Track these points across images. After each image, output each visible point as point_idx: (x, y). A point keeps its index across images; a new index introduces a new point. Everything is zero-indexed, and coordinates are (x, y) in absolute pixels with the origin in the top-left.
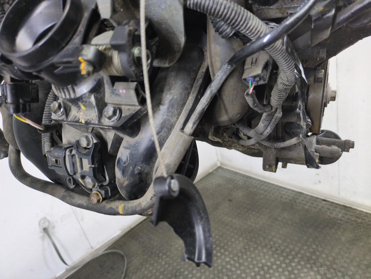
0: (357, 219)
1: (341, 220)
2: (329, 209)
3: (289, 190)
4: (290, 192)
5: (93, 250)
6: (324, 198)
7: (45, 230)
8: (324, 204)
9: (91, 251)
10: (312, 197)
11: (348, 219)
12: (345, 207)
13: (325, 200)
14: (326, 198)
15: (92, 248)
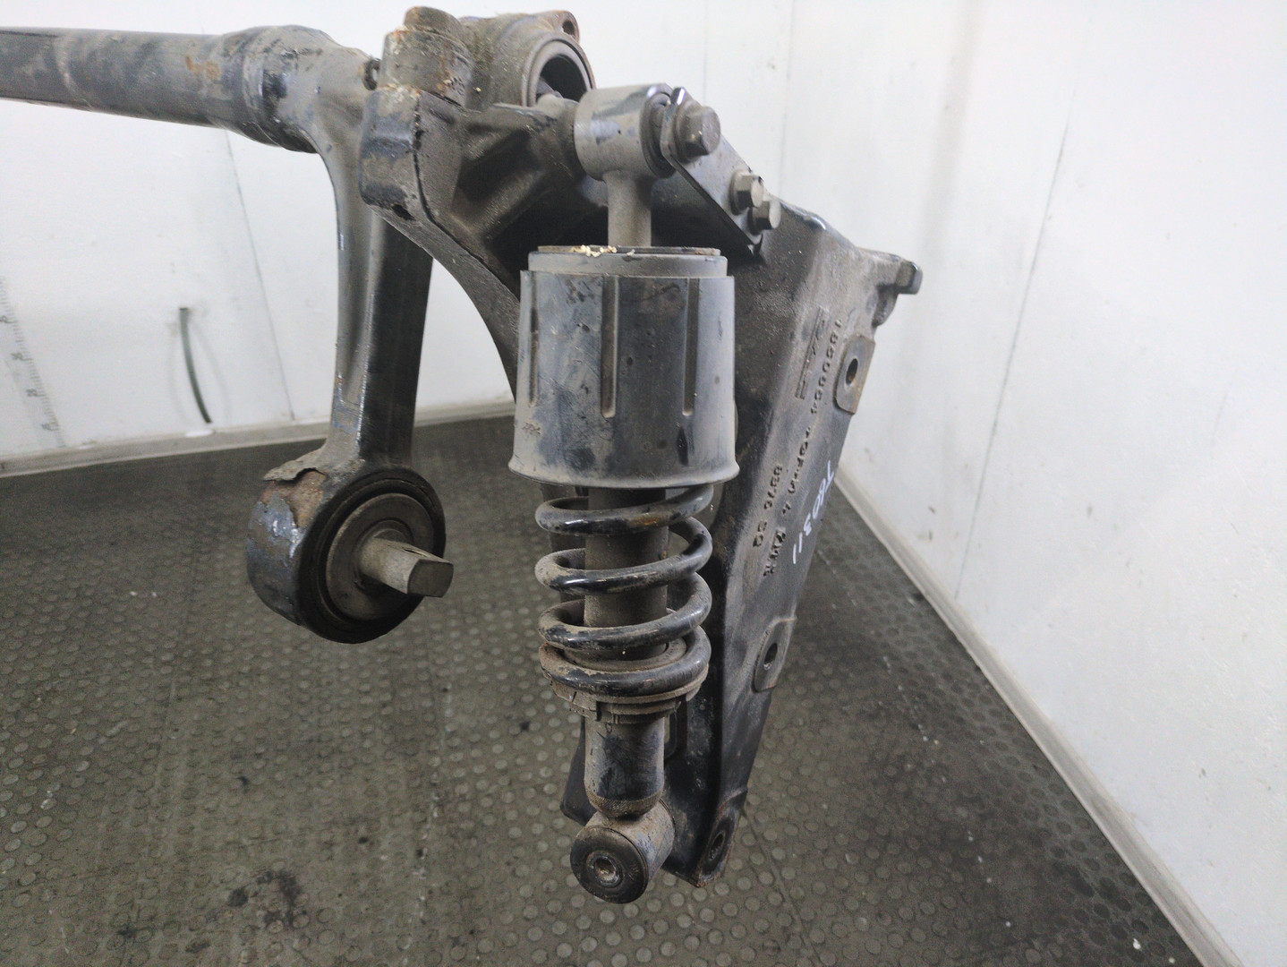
0: (942, 680)
1: (894, 658)
2: (905, 620)
3: (864, 527)
4: (858, 532)
5: (294, 423)
6: (923, 591)
7: (184, 313)
8: (906, 604)
9: (285, 421)
10: (900, 571)
11: (919, 667)
12: (952, 638)
13: (919, 597)
14: (928, 593)
15: (292, 415)
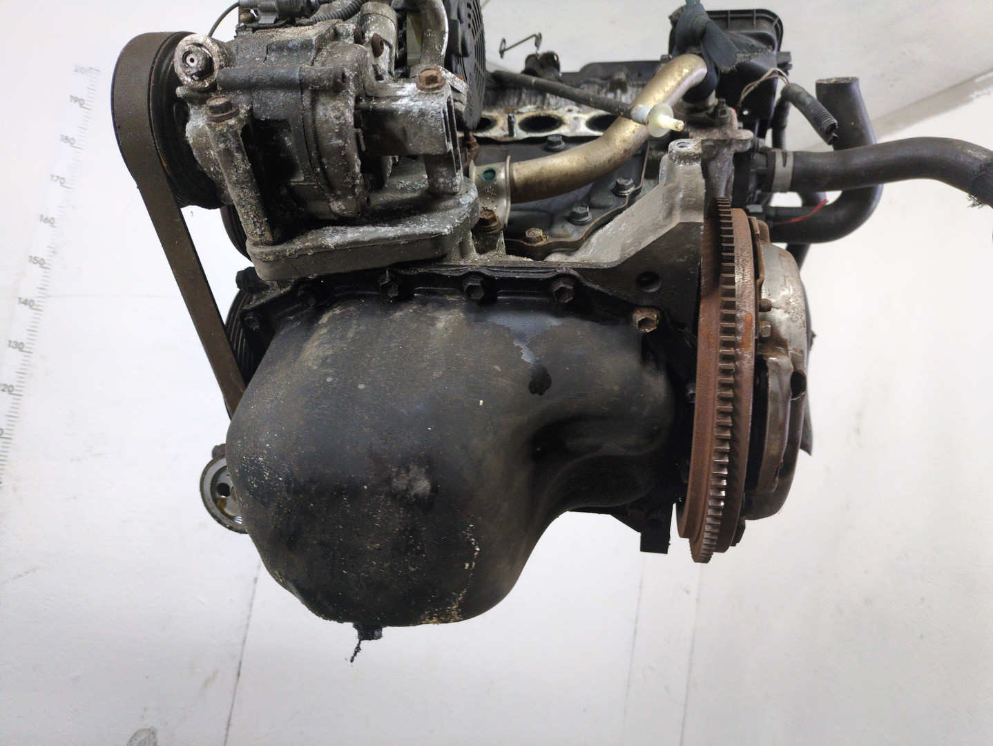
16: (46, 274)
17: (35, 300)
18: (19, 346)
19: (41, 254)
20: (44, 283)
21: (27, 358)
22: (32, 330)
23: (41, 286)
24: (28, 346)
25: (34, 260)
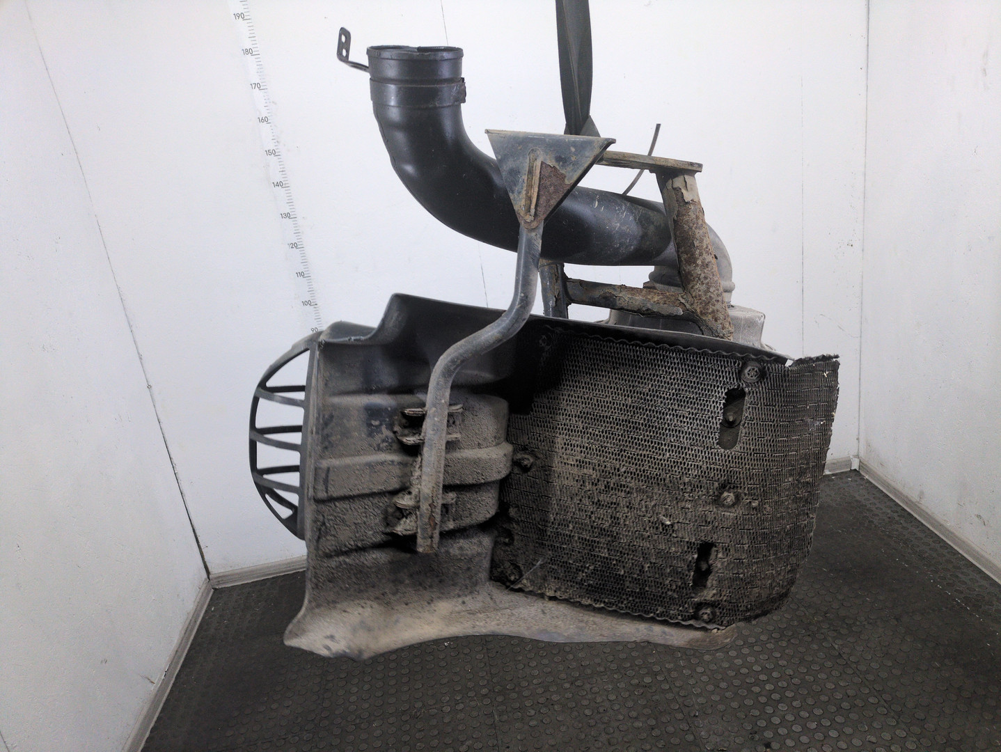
16: (280, 160)
17: (282, 180)
18: (287, 216)
19: (271, 147)
20: (282, 166)
21: (294, 222)
22: (290, 202)
23: (281, 170)
24: (293, 213)
25: (269, 152)
